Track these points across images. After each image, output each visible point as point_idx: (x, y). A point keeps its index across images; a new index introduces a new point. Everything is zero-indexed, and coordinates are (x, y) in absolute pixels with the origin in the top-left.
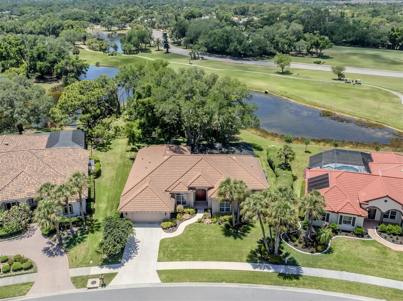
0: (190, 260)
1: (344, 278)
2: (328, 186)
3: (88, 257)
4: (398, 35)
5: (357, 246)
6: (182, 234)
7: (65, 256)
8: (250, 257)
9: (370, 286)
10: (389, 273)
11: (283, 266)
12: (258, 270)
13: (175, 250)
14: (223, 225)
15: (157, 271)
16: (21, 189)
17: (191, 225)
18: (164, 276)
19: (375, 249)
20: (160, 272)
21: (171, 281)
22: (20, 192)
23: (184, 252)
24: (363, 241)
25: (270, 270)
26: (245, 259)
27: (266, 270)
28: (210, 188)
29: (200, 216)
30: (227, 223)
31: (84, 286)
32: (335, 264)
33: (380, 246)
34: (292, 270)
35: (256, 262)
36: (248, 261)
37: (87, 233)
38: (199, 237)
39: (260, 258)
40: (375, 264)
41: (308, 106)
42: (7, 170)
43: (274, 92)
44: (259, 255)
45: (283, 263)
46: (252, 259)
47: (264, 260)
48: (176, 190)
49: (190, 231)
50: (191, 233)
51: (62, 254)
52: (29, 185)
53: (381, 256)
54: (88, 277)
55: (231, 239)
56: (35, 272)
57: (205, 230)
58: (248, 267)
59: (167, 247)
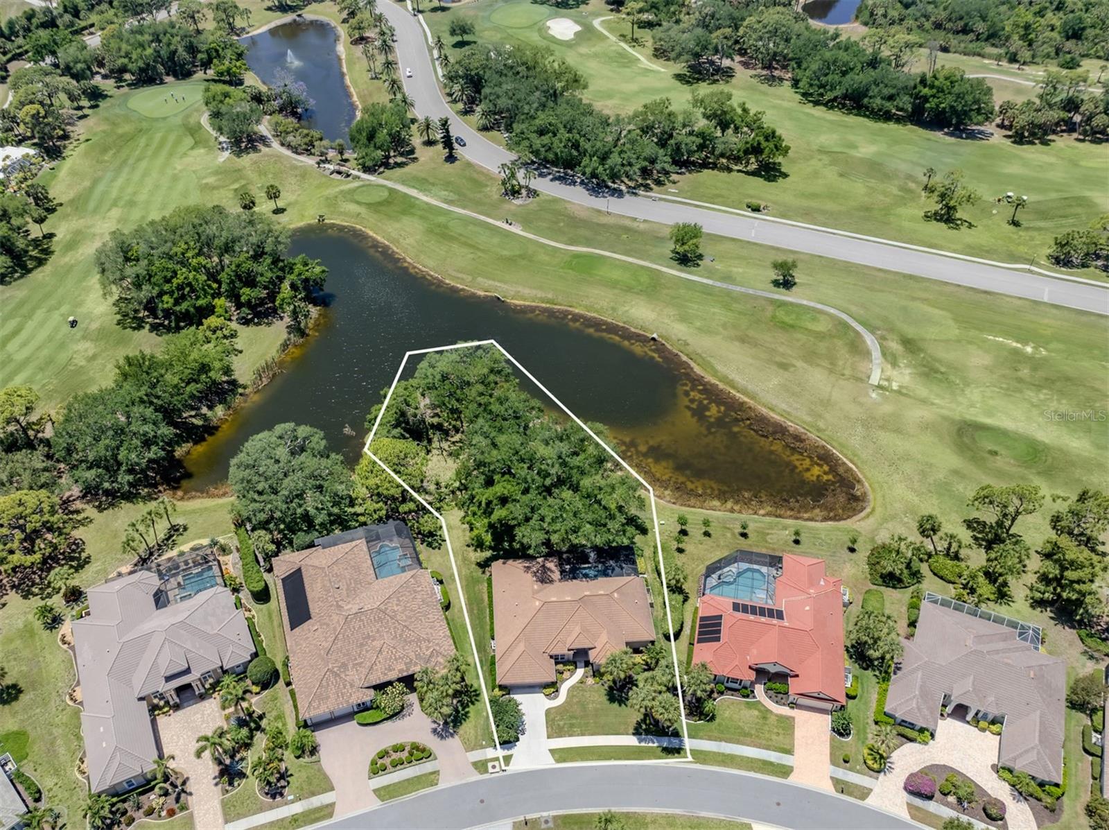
0: (578, 735)
1: (722, 751)
2: (718, 639)
3: (479, 738)
4: (932, 96)
5: (740, 710)
6: (565, 702)
7: (456, 737)
8: (636, 729)
9: (742, 758)
10: (764, 742)
11: (667, 738)
12: (643, 744)
13: (561, 723)
14: (606, 686)
15: (550, 750)
16: (390, 666)
17: (573, 687)
18: (557, 756)
19: (756, 713)
20: (552, 751)
21: (564, 761)
22: (390, 670)
23: (572, 726)
24: (748, 703)
25: (653, 744)
26: (632, 731)
27: (651, 745)
28: (590, 649)
29: (580, 672)
30: (611, 684)
31: (486, 771)
32: (716, 734)
33: (762, 708)
34: (675, 742)
35: (641, 734)
36: (634, 734)
37: (468, 706)
38: (583, 705)
39: (645, 730)
40: (753, 732)
41: (721, 386)
42: (364, 639)
43: (667, 340)
44: (644, 727)
45: (666, 734)
46: (637, 732)
47: (648, 732)
48: (554, 652)
49: (573, 696)
50: (575, 700)
51: (452, 735)
52: (396, 659)
53: (761, 721)
54: (487, 761)
55: (616, 705)
56: (436, 759)
57: (587, 694)
58: (632, 741)
59: (553, 720)
